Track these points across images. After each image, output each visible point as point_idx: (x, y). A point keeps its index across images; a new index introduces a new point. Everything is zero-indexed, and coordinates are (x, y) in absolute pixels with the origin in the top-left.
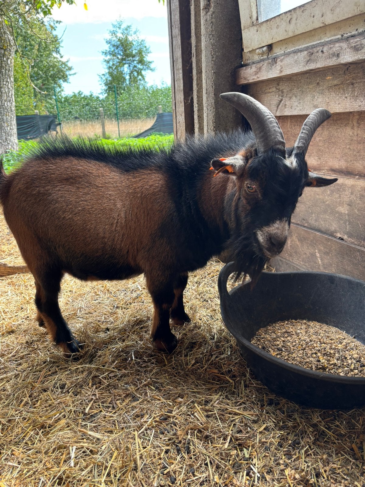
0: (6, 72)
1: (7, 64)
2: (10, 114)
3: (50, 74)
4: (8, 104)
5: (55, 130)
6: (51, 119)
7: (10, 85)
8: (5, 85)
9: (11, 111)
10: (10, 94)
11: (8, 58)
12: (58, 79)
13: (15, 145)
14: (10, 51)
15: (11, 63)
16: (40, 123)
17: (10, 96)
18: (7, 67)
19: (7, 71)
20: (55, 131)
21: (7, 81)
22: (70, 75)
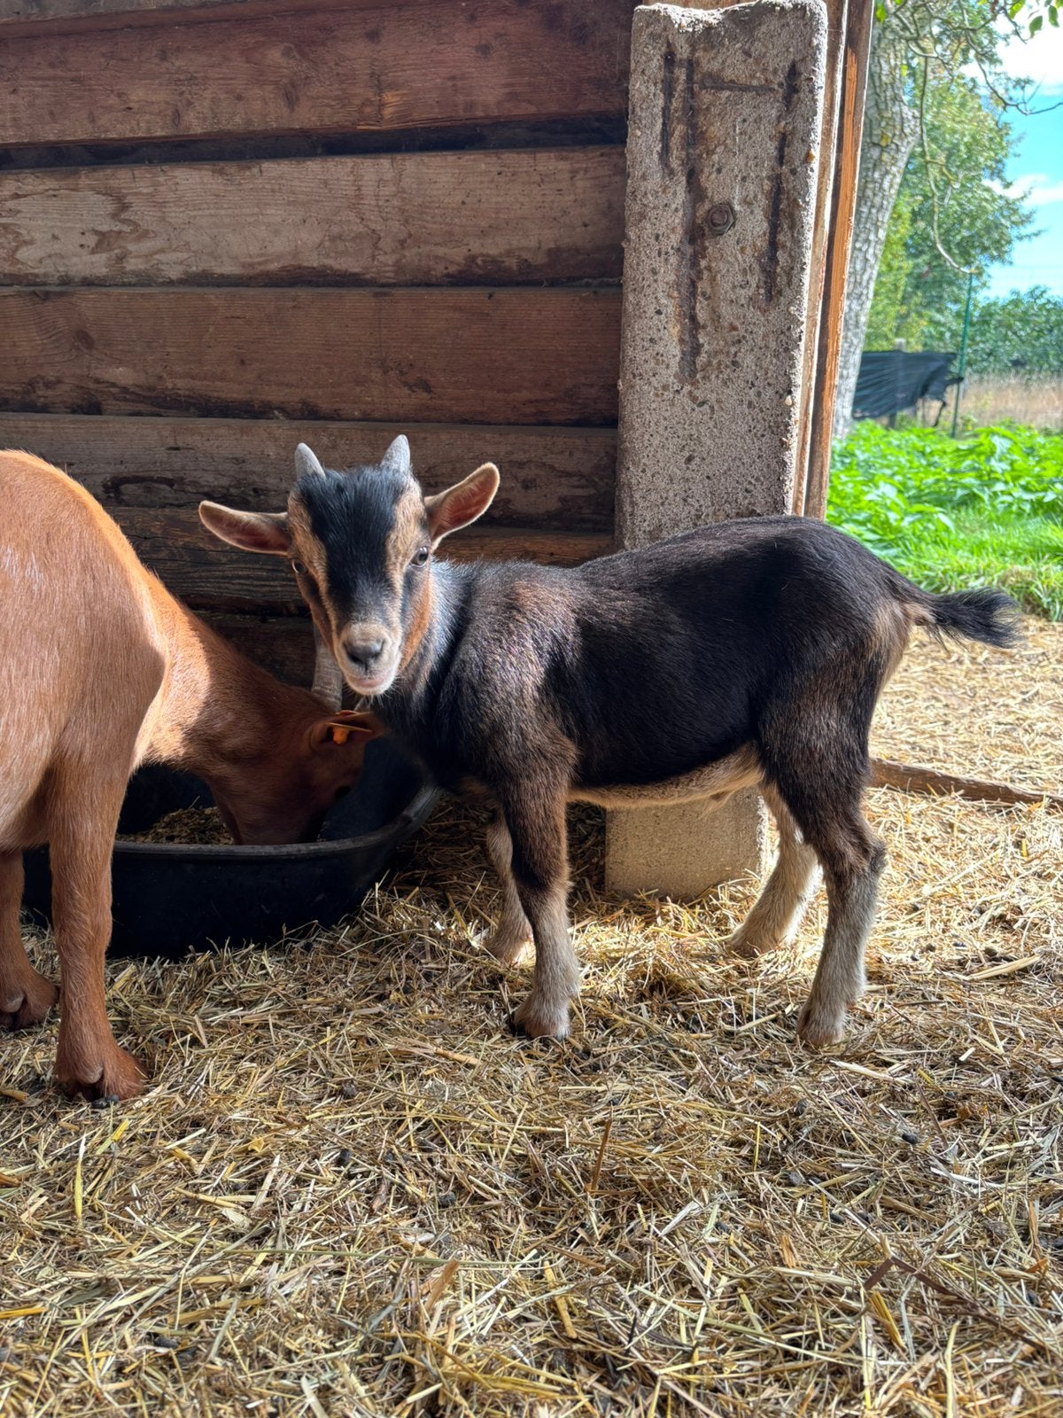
0: (870, 213)
1: (881, 187)
2: (850, 334)
3: (959, 237)
4: (853, 306)
5: (939, 396)
6: (934, 366)
7: (871, 251)
8: (860, 249)
9: (857, 325)
10: (866, 277)
11: (887, 172)
12: (978, 251)
13: (841, 421)
14: (898, 150)
15: (891, 186)
16: (901, 374)
17: (864, 283)
18: (877, 200)
19: (874, 211)
20: (938, 399)
21: (867, 241)
22: (1020, 238)
